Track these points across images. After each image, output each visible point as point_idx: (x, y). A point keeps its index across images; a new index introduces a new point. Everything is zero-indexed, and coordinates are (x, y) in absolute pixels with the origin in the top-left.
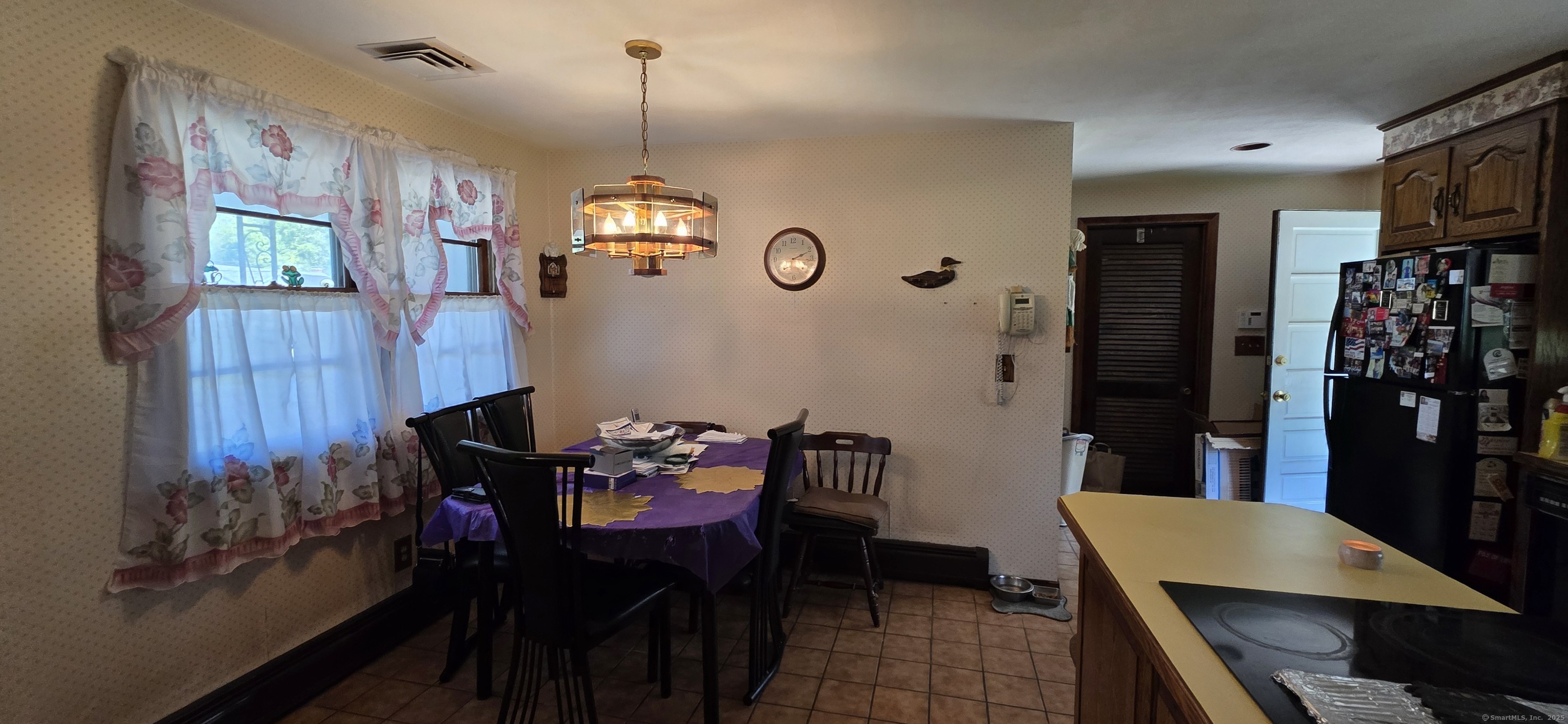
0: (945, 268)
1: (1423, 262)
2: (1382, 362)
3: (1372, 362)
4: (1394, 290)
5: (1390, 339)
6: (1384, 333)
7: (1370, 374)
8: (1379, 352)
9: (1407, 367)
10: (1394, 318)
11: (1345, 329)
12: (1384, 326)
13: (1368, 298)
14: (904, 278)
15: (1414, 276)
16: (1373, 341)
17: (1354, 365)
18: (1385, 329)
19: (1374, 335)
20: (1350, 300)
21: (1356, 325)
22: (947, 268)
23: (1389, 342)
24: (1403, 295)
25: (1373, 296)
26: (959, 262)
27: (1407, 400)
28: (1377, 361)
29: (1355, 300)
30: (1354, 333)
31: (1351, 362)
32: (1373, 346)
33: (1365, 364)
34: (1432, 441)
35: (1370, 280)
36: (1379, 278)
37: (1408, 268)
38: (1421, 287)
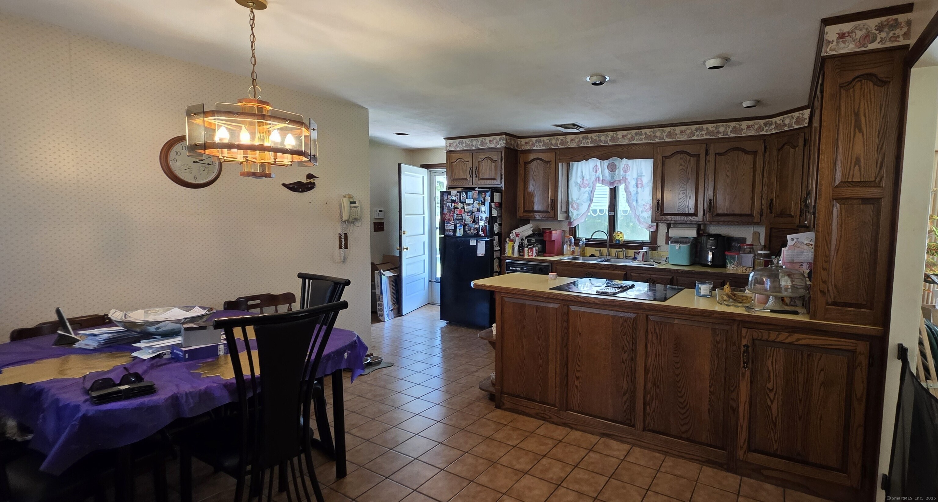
0: (309, 181)
1: (475, 193)
2: (462, 230)
3: (458, 230)
4: (465, 203)
5: (465, 221)
6: (462, 219)
7: (458, 234)
8: (460, 226)
9: (472, 230)
10: (466, 213)
11: (444, 217)
12: (462, 216)
13: (455, 206)
14: (284, 185)
15: (472, 198)
16: (458, 222)
17: (450, 231)
18: (462, 217)
19: (458, 220)
20: (446, 206)
21: (449, 216)
22: (311, 180)
23: (465, 222)
24: (469, 205)
26: (318, 178)
27: (473, 242)
28: (460, 229)
29: (449, 206)
30: (449, 219)
31: (449, 230)
32: (458, 224)
33: (455, 231)
34: (483, 255)
35: (455, 199)
36: (459, 198)
37: (470, 195)
38: (475, 202)
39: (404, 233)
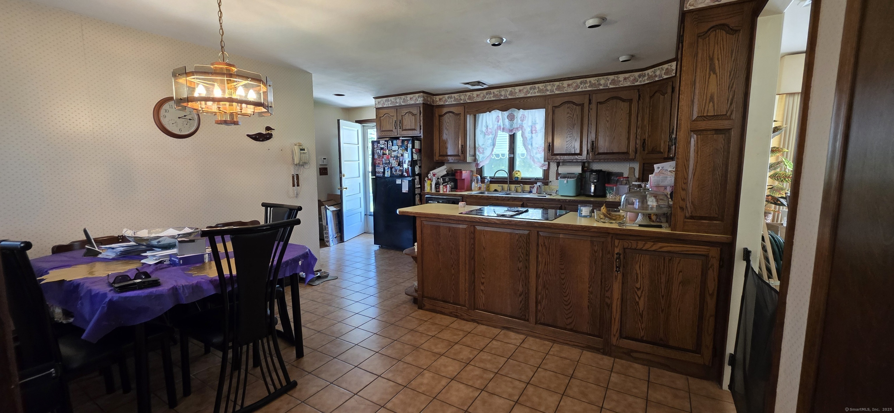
0: (268, 132)
1: (400, 142)
2: (390, 171)
3: (386, 172)
4: (392, 150)
5: (391, 164)
6: (389, 163)
7: (386, 176)
8: (388, 169)
9: (398, 172)
10: (392, 158)
11: (375, 162)
12: (389, 161)
13: (383, 152)
14: (248, 135)
15: (397, 145)
16: (386, 165)
17: (380, 173)
18: (390, 161)
19: (386, 164)
20: (376, 153)
21: (379, 160)
22: (269, 132)
23: (391, 165)
24: (395, 151)
25: (384, 151)
26: (274, 129)
27: (398, 182)
28: (387, 171)
29: (378, 152)
30: (379, 164)
31: (379, 172)
32: (386, 167)
33: (384, 173)
34: (407, 192)
35: (383, 147)
36: (386, 146)
37: (395, 143)
38: (400, 149)
39: (344, 176)
